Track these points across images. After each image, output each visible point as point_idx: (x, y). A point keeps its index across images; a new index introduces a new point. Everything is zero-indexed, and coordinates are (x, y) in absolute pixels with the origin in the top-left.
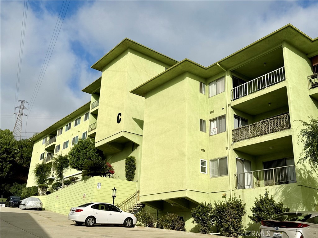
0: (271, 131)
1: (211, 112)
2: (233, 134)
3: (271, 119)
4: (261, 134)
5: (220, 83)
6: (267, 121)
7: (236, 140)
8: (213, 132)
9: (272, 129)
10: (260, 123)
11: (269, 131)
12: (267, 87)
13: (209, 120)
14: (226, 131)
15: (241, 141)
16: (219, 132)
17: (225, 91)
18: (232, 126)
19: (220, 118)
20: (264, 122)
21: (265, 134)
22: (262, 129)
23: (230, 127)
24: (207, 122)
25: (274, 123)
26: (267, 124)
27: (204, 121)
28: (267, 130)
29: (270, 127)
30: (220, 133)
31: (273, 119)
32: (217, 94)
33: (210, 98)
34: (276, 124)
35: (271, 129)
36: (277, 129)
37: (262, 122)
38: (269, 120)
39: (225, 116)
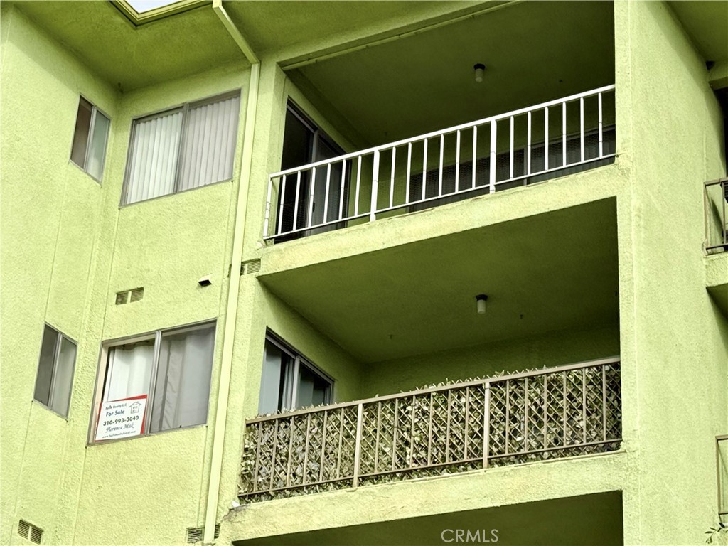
0: (491, 453)
1: (121, 297)
2: (251, 445)
3: (503, 383)
4: (430, 464)
5: (208, 126)
6: (478, 389)
7: (264, 489)
8: (114, 418)
9: (501, 441)
10: (428, 395)
11: (478, 451)
12: (498, 188)
13: (104, 344)
14: (204, 421)
15: (297, 498)
16: (156, 427)
17: (231, 179)
18: (248, 398)
19: (176, 337)
20: (454, 390)
21: (453, 468)
22: (435, 437)
23: (238, 399)
24: (87, 356)
25: (515, 408)
26: (471, 410)
27: (70, 345)
28: (466, 443)
29: (492, 430)
30: (160, 430)
31: (515, 382)
32: (176, 191)
33: (131, 212)
34: (530, 411)
35: (491, 442)
36: (534, 444)
37: (446, 392)
38: (487, 386)
39: (214, 329)
